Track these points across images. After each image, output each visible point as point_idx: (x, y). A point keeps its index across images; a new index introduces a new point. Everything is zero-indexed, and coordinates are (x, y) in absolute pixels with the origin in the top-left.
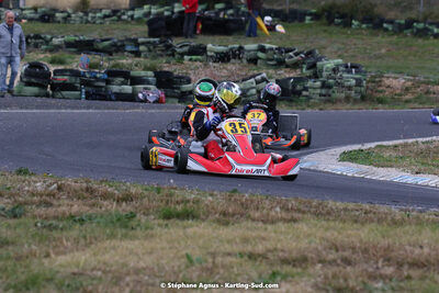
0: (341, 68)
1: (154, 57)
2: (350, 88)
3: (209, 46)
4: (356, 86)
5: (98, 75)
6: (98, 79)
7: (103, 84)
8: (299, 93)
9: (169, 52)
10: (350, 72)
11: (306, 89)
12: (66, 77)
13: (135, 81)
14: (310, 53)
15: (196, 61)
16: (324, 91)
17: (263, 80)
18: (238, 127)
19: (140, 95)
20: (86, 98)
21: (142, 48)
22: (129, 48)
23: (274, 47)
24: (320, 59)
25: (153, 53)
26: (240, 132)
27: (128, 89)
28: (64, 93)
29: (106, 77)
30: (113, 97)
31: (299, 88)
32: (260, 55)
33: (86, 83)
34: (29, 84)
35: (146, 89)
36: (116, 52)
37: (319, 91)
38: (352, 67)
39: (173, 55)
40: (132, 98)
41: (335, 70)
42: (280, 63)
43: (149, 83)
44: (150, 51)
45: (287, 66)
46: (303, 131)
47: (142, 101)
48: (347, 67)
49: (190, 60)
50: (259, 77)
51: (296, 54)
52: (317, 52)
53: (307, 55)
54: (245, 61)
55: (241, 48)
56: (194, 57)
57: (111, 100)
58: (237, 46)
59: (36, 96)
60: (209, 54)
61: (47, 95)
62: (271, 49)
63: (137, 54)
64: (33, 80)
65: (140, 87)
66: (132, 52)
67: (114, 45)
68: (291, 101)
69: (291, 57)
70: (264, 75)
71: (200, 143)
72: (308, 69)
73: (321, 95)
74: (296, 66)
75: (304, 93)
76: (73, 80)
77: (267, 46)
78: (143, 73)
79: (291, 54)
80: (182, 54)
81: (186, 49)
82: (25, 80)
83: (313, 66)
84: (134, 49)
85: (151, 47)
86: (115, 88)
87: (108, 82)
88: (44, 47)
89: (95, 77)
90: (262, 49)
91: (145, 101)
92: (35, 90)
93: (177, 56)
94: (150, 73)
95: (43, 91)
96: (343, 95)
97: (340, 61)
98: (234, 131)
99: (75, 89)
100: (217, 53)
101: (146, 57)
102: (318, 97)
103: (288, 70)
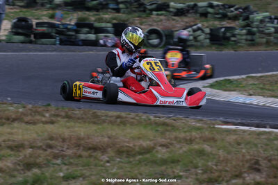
0: (267, 20)
1: (130, 13)
2: (269, 34)
3: (172, 4)
4: (275, 33)
5: (69, 27)
6: (69, 30)
7: (73, 33)
8: (228, 39)
9: (142, 9)
10: (273, 23)
11: (234, 36)
12: (44, 28)
13: (98, 31)
14: (246, 9)
15: (161, 15)
16: (249, 37)
17: (199, 29)
18: (154, 65)
19: (101, 42)
20: (60, 44)
21: (121, 6)
22: (112, 6)
23: (220, 3)
24: (252, 13)
25: (129, 10)
26: (156, 70)
27: (92, 37)
28: (44, 40)
29: (75, 28)
30: (80, 43)
31: (228, 34)
32: (210, 10)
33: (60, 33)
34: (17, 34)
35: (106, 36)
36: (102, 8)
37: (244, 37)
38: (275, 19)
39: (144, 11)
40: (95, 43)
41: (262, 21)
42: (224, 17)
43: (108, 32)
44: (127, 8)
45: (230, 19)
46: (208, 66)
47: (102, 46)
48: (271, 18)
49: (158, 15)
50: (195, 27)
51: (236, 9)
52: (252, 7)
53: (244, 9)
54: (198, 15)
55: (195, 5)
56: (159, 12)
57: (78, 45)
58: (192, 3)
59: (23, 43)
60: (171, 10)
61: (31, 42)
62: (218, 6)
63: (118, 10)
64: (20, 31)
65: (102, 35)
66: (113, 9)
67: (100, 4)
68: (222, 45)
69: (232, 12)
70: (200, 25)
71: (118, 79)
72: (244, 20)
73: (246, 40)
74: (235, 18)
75: (233, 39)
76: (50, 30)
77: (215, 3)
78: (103, 25)
79: (232, 9)
80: (152, 10)
81: (154, 6)
82: (14, 30)
83: (247, 18)
84: (115, 7)
85: (128, 5)
86: (82, 36)
87: (77, 32)
88: (48, 6)
89: (67, 28)
90: (211, 6)
91: (105, 45)
92: (21, 38)
93: (148, 12)
94: (109, 25)
95: (27, 39)
96: (264, 40)
97: (267, 14)
98: (152, 69)
99: (51, 37)
100: (177, 9)
101: (124, 13)
102: (244, 41)
103: (230, 21)
